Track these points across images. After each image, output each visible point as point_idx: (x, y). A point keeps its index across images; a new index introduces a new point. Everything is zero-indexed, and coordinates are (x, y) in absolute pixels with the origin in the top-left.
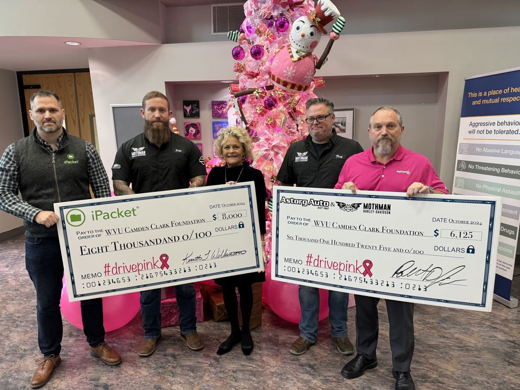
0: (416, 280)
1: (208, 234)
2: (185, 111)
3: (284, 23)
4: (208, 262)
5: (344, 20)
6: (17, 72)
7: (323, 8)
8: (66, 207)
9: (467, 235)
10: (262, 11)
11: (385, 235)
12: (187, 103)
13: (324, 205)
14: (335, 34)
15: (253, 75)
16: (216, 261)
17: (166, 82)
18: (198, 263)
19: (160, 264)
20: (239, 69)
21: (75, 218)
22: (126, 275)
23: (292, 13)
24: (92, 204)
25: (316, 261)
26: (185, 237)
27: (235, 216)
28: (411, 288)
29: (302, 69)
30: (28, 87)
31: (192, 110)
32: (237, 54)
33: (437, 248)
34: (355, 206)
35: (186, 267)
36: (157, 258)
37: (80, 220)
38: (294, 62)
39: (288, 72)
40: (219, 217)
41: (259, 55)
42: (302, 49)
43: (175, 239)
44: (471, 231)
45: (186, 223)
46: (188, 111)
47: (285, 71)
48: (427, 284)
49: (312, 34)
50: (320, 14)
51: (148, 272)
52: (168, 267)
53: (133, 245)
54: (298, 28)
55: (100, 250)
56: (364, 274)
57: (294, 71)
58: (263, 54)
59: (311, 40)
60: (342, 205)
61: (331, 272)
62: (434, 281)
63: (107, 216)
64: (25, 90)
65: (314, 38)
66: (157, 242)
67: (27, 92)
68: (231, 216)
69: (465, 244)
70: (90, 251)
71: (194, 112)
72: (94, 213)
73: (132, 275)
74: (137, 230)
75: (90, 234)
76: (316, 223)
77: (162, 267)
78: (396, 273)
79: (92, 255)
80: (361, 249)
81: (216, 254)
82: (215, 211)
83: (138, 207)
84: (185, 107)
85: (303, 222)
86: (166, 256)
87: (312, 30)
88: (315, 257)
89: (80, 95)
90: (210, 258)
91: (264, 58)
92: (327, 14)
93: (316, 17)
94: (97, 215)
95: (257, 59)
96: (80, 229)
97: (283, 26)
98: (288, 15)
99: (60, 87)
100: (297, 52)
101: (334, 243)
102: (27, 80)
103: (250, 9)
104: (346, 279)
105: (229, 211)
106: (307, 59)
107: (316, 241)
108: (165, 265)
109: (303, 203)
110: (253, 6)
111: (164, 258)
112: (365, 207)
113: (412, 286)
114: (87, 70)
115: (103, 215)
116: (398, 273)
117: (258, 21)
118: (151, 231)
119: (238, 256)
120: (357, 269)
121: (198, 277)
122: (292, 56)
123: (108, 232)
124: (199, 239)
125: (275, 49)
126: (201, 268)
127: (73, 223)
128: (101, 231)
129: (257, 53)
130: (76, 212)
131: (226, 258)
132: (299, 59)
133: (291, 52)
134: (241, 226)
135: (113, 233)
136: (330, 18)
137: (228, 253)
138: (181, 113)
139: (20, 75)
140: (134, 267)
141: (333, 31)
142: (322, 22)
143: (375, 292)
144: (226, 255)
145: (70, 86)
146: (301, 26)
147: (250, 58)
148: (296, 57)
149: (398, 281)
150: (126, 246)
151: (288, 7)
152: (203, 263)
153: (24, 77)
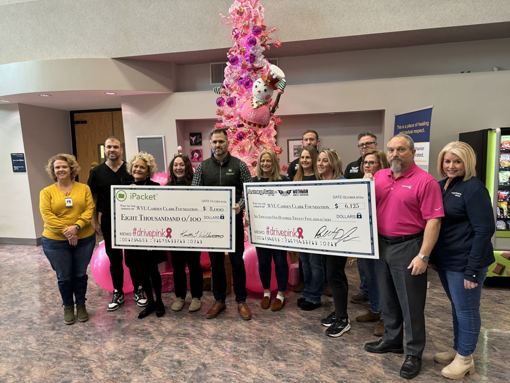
0: (329, 239)
1: (199, 219)
2: (191, 140)
3: (249, 82)
4: (196, 239)
5: (285, 81)
6: (71, 112)
7: (271, 73)
8: (117, 189)
9: (355, 206)
10: (234, 75)
11: (307, 210)
12: (192, 135)
13: (271, 193)
14: (280, 91)
15: (229, 117)
16: (202, 239)
17: (176, 120)
18: (190, 238)
19: (166, 234)
20: (220, 113)
21: (121, 196)
22: (145, 237)
23: (255, 75)
24: (131, 189)
25: (272, 231)
26: (184, 219)
27: (219, 210)
28: (327, 245)
29: (260, 114)
30: (78, 122)
31: (196, 139)
32: (220, 103)
33: (338, 216)
34: (289, 192)
35: (182, 239)
36: (165, 230)
37: (124, 198)
38: (254, 109)
39: (251, 116)
40: (208, 208)
41: (233, 104)
42: (260, 100)
43: (177, 219)
44: (357, 203)
45: (185, 210)
46: (193, 140)
47: (249, 115)
48: (336, 241)
49: (265, 90)
50: (270, 77)
51: (158, 238)
52: (171, 237)
53: (151, 218)
54: (256, 87)
55: (132, 218)
56: (299, 237)
57: (255, 115)
58: (235, 103)
59: (265, 94)
60: (281, 192)
61: (281, 237)
62: (340, 239)
63: (139, 197)
64: (75, 125)
65: (268, 93)
66: (165, 219)
67: (77, 126)
68: (215, 210)
69: (355, 212)
70: (127, 218)
71: (198, 141)
72: (132, 195)
73: (149, 238)
74: (155, 209)
75: (128, 207)
76: (269, 205)
77: (167, 237)
78: (316, 235)
79: (127, 221)
80: (295, 221)
81: (202, 234)
82: (205, 204)
83: (157, 194)
84: (191, 138)
85: (262, 205)
86: (171, 229)
87: (265, 88)
88: (271, 228)
89: (116, 128)
90: (198, 236)
91: (237, 105)
92: (274, 77)
93: (268, 79)
94: (133, 196)
95: (231, 107)
96: (123, 203)
97: (248, 84)
98: (252, 77)
99: (101, 122)
100: (256, 102)
101: (280, 218)
102: (77, 117)
103: (227, 73)
104: (289, 242)
105: (215, 206)
106: (264, 107)
107: (270, 218)
108: (169, 235)
109: (260, 193)
110: (229, 71)
111: (169, 231)
112: (294, 192)
113: (327, 243)
114: (120, 109)
115: (136, 197)
116: (318, 235)
117: (232, 81)
118: (163, 211)
119: (218, 238)
120: (295, 234)
121: (189, 248)
122: (253, 105)
123: (138, 208)
124: (192, 222)
125: (244, 99)
126: (191, 241)
127: (119, 199)
128: (134, 206)
129: (231, 103)
130: (122, 192)
131: (209, 238)
132: (258, 107)
133: (252, 102)
134: (222, 217)
135: (141, 208)
136: (277, 80)
137: (211, 235)
138: (188, 142)
139: (72, 113)
140: (150, 233)
141: (279, 88)
142: (272, 83)
143: (306, 249)
144: (209, 236)
145: (109, 121)
146: (259, 85)
147: (227, 106)
148: (256, 106)
149: (318, 240)
150: (147, 219)
151: (252, 71)
152: (194, 239)
153: (75, 114)
